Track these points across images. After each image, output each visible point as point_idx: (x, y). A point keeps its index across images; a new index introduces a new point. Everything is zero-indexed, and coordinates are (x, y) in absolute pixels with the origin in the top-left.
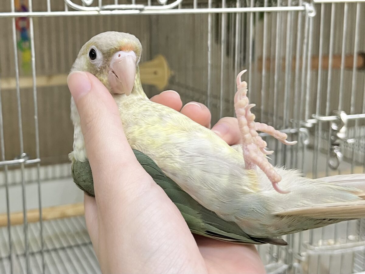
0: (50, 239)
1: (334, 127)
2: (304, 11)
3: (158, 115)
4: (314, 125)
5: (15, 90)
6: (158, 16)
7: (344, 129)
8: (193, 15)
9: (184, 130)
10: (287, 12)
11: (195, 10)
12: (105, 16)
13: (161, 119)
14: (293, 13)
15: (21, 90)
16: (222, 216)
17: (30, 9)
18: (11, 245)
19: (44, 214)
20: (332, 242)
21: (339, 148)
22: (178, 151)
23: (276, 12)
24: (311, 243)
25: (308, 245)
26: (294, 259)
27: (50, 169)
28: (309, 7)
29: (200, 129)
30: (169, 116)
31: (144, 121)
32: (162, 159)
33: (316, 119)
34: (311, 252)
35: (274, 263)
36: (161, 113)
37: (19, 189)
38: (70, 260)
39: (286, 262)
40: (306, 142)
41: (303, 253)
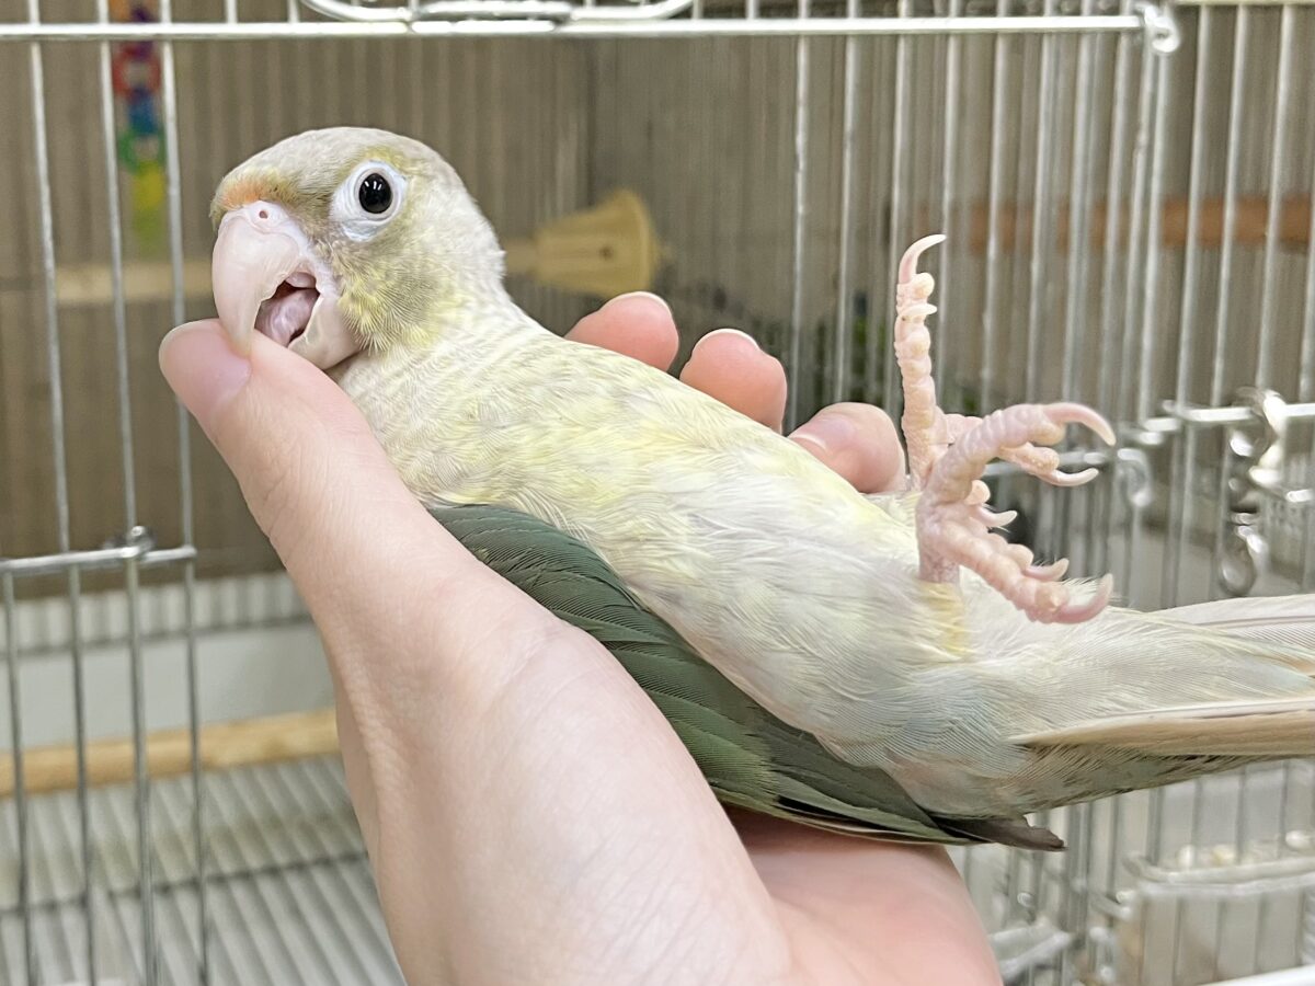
0: (228, 837)
1: (1239, 445)
2: (1137, 33)
3: (609, 392)
4: (1169, 437)
5: (109, 308)
6: (619, 43)
7: (1274, 454)
8: (743, 40)
9: (703, 447)
10: (1076, 35)
11: (753, 25)
12: (430, 42)
13: (622, 405)
14: (1099, 37)
15: (128, 307)
16: (838, 750)
17: (165, 12)
18: (89, 854)
19: (207, 746)
20: (1227, 854)
21: (1255, 521)
22: (685, 520)
23: (1039, 36)
24: (1153, 858)
25: (1141, 864)
26: (1091, 911)
27: (229, 590)
28: (1158, 20)
29: (760, 442)
30: (650, 393)
31: (558, 412)
32: (627, 545)
33: (1178, 417)
34: (1152, 890)
35: (1020, 926)
36: (618, 383)
37: (119, 660)
38: (295, 912)
39: (1062, 924)
40: (1139, 499)
41: (1126, 894)
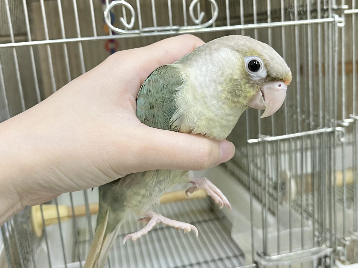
2: (333, 22)
11: (228, 28)
33: (353, 118)
34: (354, 237)
39: (330, 246)
40: (343, 140)
41: (348, 238)
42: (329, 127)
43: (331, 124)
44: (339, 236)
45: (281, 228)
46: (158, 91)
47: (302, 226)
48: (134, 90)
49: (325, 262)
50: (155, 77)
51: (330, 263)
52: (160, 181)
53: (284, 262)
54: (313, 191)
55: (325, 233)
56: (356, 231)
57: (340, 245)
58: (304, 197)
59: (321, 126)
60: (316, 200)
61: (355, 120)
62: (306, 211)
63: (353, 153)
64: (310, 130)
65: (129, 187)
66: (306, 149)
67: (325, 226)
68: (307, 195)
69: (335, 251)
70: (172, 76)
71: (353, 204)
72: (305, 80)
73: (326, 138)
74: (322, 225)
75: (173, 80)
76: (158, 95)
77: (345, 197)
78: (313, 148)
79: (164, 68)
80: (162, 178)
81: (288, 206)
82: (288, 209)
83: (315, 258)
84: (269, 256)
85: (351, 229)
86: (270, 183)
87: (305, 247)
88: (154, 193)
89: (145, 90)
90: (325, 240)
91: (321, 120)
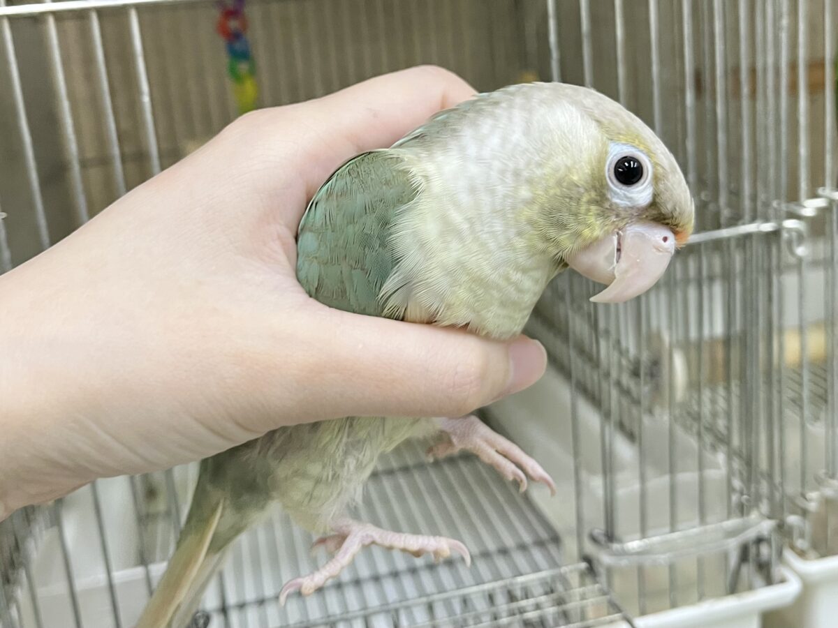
4: (822, 211)
25: (824, 478)
33: (826, 197)
34: (829, 492)
39: (769, 516)
40: (801, 251)
41: (813, 495)
42: (767, 220)
43: (771, 212)
44: (792, 488)
45: (650, 472)
46: (352, 220)
47: (701, 467)
48: (291, 213)
49: (758, 554)
50: (343, 183)
51: (770, 555)
52: (359, 442)
53: (657, 556)
54: (727, 379)
55: (758, 482)
56: (833, 477)
57: (794, 513)
58: (706, 395)
59: (747, 217)
60: (735, 401)
61: (831, 202)
62: (711, 429)
63: (827, 283)
64: (718, 226)
65: (283, 457)
66: (711, 279)
67: (757, 465)
68: (713, 390)
69: (782, 528)
70: (387, 183)
71: (827, 410)
72: (708, 103)
73: (757, 248)
74: (749, 462)
75: (390, 193)
76: (350, 229)
77: (806, 394)
78: (727, 276)
79: (366, 159)
80: (362, 434)
81: (666, 418)
82: (667, 423)
83: (733, 545)
84: (620, 541)
85: (822, 472)
86: (624, 362)
87: (709, 519)
88: (344, 473)
89: (318, 215)
90: (757, 499)
91: (747, 203)
